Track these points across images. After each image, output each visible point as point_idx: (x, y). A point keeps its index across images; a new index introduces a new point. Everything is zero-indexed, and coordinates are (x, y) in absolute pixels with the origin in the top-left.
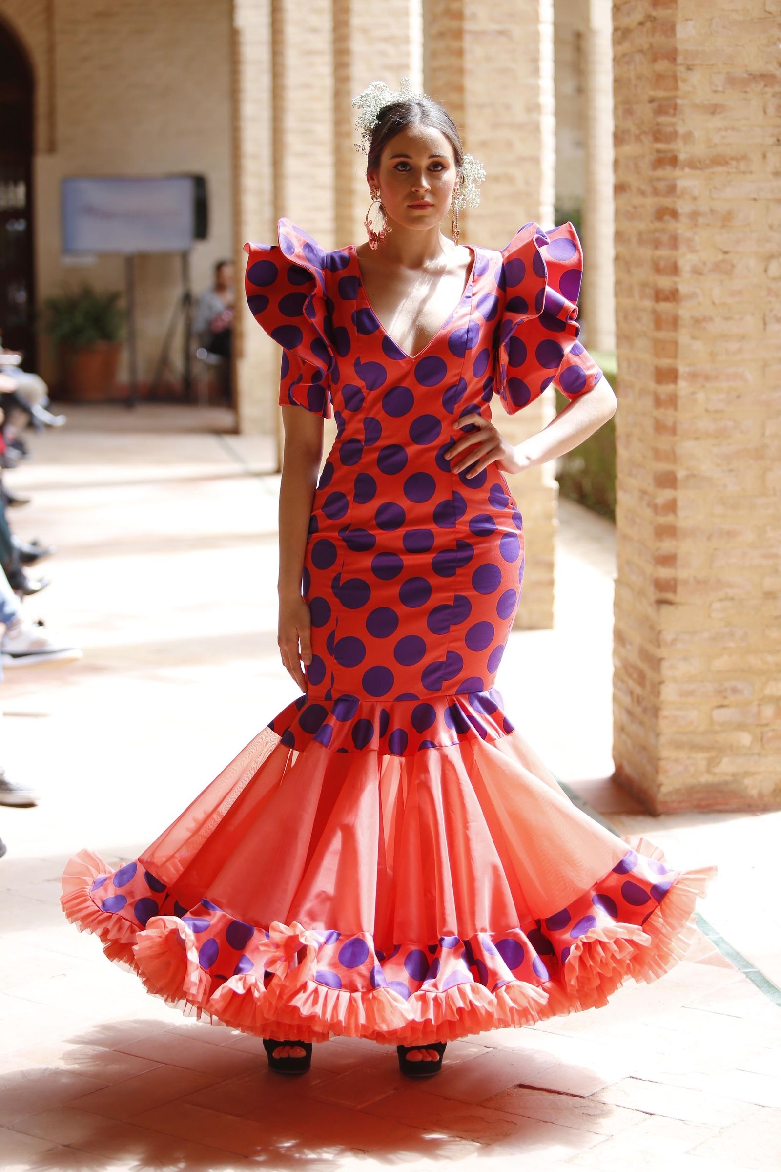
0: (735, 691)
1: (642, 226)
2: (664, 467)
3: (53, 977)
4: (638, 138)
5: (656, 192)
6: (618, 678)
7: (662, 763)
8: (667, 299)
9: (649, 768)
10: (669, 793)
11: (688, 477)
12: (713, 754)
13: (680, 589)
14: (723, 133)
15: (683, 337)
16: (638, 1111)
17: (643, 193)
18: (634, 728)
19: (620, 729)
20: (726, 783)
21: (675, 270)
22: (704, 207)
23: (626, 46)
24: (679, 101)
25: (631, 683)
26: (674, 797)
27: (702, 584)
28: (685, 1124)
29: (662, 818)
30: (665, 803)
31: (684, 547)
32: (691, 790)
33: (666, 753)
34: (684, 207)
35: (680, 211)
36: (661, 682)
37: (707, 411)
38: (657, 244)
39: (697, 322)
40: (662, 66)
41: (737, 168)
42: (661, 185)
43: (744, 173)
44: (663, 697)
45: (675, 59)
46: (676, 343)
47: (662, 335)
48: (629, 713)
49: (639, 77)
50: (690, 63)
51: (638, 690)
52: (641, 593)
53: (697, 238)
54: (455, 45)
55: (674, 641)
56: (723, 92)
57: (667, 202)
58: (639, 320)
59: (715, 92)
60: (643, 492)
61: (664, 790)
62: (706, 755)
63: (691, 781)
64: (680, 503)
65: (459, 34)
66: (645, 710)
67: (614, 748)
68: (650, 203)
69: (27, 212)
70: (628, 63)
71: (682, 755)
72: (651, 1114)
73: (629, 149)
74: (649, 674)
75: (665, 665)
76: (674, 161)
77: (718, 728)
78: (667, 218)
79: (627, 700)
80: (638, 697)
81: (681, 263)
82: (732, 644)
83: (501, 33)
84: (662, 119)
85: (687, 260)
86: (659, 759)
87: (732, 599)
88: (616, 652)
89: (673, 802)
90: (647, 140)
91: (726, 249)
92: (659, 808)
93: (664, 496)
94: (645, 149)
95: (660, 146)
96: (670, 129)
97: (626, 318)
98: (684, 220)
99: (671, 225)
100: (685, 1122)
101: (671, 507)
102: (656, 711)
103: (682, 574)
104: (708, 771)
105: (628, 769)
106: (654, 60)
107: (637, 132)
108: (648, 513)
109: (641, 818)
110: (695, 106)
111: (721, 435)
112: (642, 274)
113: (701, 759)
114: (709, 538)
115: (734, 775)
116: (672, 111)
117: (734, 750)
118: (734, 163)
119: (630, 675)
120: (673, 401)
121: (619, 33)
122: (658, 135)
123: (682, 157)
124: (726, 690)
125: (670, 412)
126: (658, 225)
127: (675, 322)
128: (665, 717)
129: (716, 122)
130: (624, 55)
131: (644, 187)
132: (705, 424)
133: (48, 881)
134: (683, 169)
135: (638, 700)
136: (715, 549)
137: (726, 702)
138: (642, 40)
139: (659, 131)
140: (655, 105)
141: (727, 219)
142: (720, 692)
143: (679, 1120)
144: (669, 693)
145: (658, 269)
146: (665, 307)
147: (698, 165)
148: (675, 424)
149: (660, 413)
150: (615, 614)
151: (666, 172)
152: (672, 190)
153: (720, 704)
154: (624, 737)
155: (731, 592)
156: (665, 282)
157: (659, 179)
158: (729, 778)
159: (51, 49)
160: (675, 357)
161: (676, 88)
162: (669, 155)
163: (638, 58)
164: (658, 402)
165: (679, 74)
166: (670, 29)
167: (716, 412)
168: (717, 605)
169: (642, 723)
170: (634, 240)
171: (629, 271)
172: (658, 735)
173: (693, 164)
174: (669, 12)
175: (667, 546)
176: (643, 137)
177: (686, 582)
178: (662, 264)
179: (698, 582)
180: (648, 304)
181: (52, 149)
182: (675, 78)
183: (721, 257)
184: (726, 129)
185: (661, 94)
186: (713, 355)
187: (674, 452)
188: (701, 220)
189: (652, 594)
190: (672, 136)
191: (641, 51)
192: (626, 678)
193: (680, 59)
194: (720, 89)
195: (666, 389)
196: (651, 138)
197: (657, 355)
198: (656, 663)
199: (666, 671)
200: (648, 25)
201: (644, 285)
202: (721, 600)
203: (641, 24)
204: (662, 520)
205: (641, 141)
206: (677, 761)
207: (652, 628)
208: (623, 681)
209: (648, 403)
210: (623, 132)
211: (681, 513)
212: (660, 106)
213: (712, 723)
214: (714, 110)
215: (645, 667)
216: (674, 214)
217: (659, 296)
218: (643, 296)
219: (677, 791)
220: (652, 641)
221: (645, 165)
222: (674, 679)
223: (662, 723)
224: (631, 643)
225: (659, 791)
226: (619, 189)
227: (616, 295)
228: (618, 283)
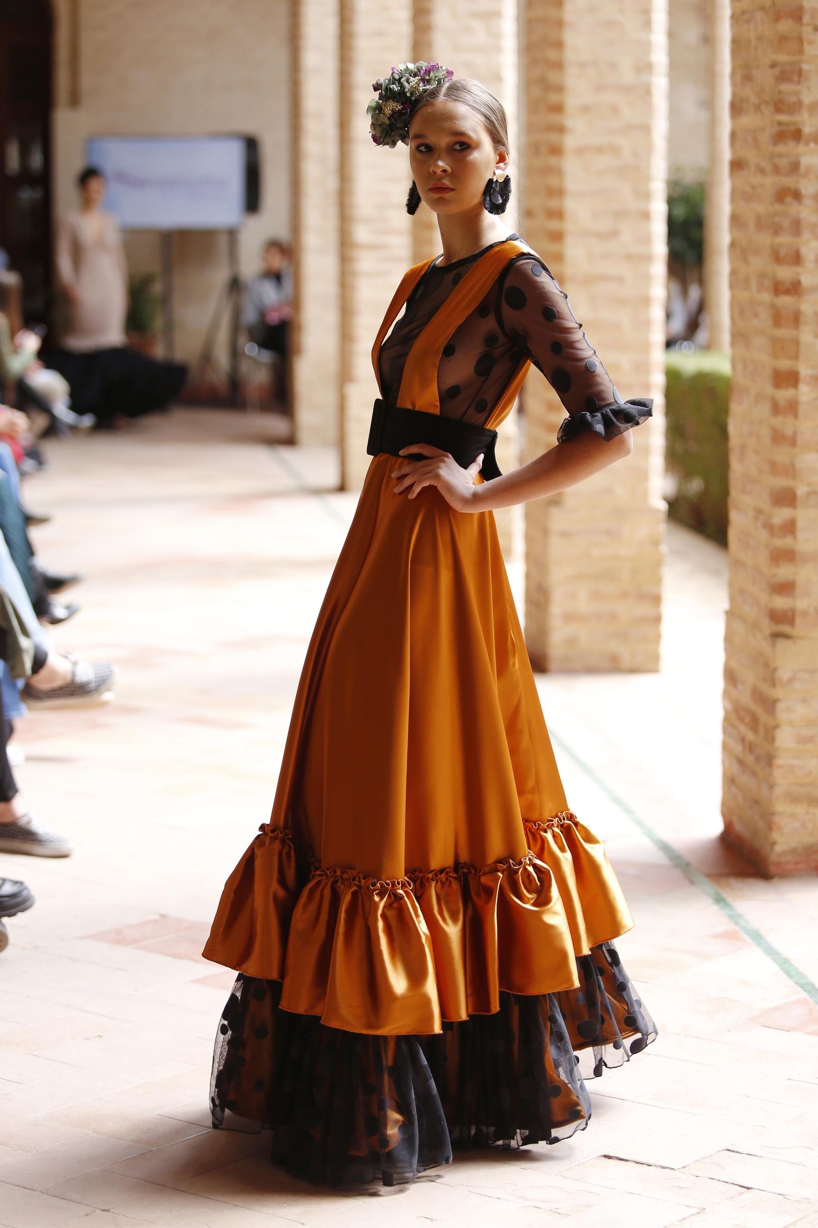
1: (760, 208)
2: (780, 482)
4: (758, 108)
5: (776, 170)
6: (728, 722)
7: (776, 819)
8: (787, 292)
9: (761, 825)
10: (784, 853)
11: (808, 494)
13: (798, 621)
15: (806, 335)
17: (762, 171)
18: (745, 779)
19: (730, 781)
21: (797, 259)
24: (805, 67)
25: (742, 728)
26: (789, 858)
29: (776, 881)
30: (779, 863)
31: (803, 574)
32: (809, 850)
33: (780, 807)
34: (808, 187)
35: (803, 191)
36: (776, 727)
38: (777, 230)
40: (785, 26)
42: (783, 163)
44: (778, 743)
45: (800, 18)
46: (797, 342)
47: (782, 333)
48: (740, 762)
49: (760, 38)
50: (817, 23)
51: (750, 736)
52: (755, 626)
55: (791, 681)
57: (789, 182)
58: (756, 315)
60: (759, 511)
61: (778, 849)
63: (809, 839)
64: (800, 524)
66: (758, 759)
67: (724, 804)
68: (770, 182)
69: (44, 178)
70: (748, 22)
71: (800, 809)
72: (748, 1188)
73: (747, 120)
74: (763, 717)
75: (781, 706)
76: (797, 135)
78: (789, 200)
79: (738, 748)
80: (750, 743)
81: (804, 251)
84: (785, 87)
85: (810, 248)
86: (773, 814)
88: (726, 694)
89: (788, 862)
90: (767, 110)
92: (772, 869)
93: (782, 515)
94: (766, 121)
95: (782, 118)
96: (793, 99)
97: (742, 312)
98: (808, 202)
99: (794, 208)
100: (785, 1197)
101: (790, 528)
102: (769, 760)
103: (801, 604)
105: (738, 827)
106: (777, 19)
107: (757, 101)
108: (763, 534)
109: (751, 881)
112: (760, 263)
116: (796, 78)
119: (741, 719)
120: (793, 408)
122: (779, 106)
123: (807, 130)
125: (790, 420)
126: (778, 207)
127: (796, 319)
128: (781, 767)
130: (744, 13)
131: (763, 164)
134: (807, 144)
135: (750, 748)
139: (781, 101)
140: (777, 70)
143: (779, 1194)
144: (785, 738)
145: (777, 258)
146: (785, 301)
148: (795, 433)
149: (777, 422)
150: (726, 650)
151: (788, 148)
152: (795, 168)
154: (734, 790)
156: (785, 273)
157: (780, 156)
160: (796, 357)
161: (801, 52)
162: (792, 128)
163: (759, 16)
164: (776, 409)
165: (804, 35)
169: (754, 774)
170: (752, 225)
171: (746, 260)
172: (771, 787)
175: (784, 572)
176: (763, 107)
177: (805, 613)
178: (782, 252)
180: (766, 297)
181: (74, 101)
182: (800, 40)
185: (783, 58)
187: (793, 465)
189: (767, 627)
190: (797, 106)
191: (763, 9)
192: (737, 723)
193: (806, 19)
195: (784, 395)
196: (772, 108)
197: (775, 355)
198: (770, 705)
199: (782, 714)
201: (762, 276)
204: (779, 542)
205: (761, 111)
206: (793, 816)
207: (766, 665)
208: (733, 726)
209: (764, 410)
210: (742, 101)
211: (801, 535)
212: (783, 72)
215: (758, 710)
216: (797, 196)
217: (778, 289)
218: (761, 289)
219: (793, 850)
220: (766, 680)
221: (765, 139)
222: (791, 723)
223: (778, 774)
224: (743, 683)
225: (772, 850)
226: (736, 166)
227: (732, 287)
228: (733, 274)
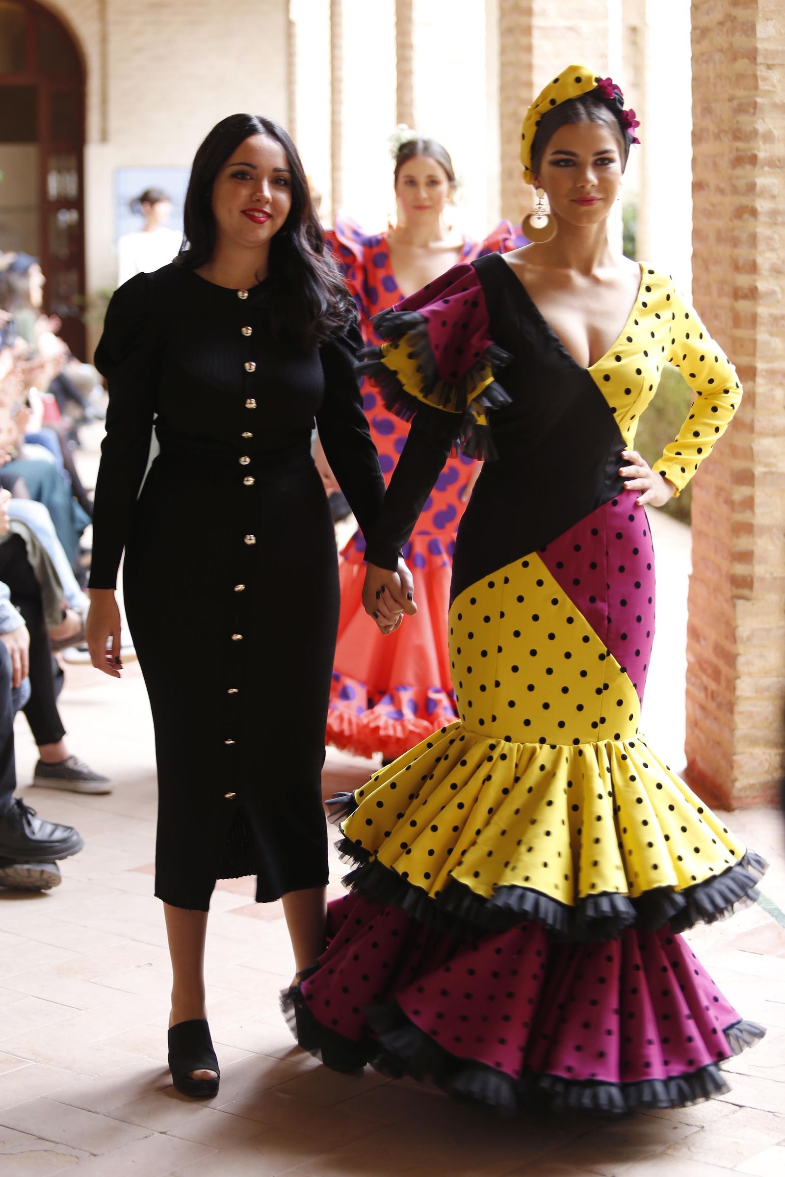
1: (719, 223)
2: (739, 464)
3: (139, 966)
4: (717, 137)
5: (735, 190)
6: (691, 673)
7: (736, 758)
8: (745, 297)
9: (723, 763)
10: (744, 789)
11: (765, 474)
13: (756, 585)
15: (762, 336)
16: (728, 1102)
17: (722, 192)
18: (708, 724)
19: (693, 724)
21: (753, 268)
22: (783, 206)
23: (705, 45)
24: (759, 100)
25: (705, 678)
26: (748, 793)
27: (777, 581)
28: (774, 1115)
29: (737, 812)
30: (740, 798)
31: (760, 544)
32: (765, 786)
33: (740, 748)
34: (763, 205)
35: (759, 209)
36: (737, 677)
38: (735, 243)
39: (776, 320)
40: (742, 65)
42: (741, 184)
44: (738, 693)
45: (755, 59)
46: (754, 341)
47: (740, 333)
48: (703, 708)
49: (719, 76)
50: (770, 62)
51: (713, 686)
52: (716, 590)
53: (776, 236)
54: (524, 41)
55: (749, 638)
57: (745, 201)
58: (716, 317)
60: (720, 490)
61: (738, 785)
62: (780, 751)
63: (766, 777)
64: (757, 500)
65: (528, 31)
66: (720, 706)
67: (687, 743)
68: (730, 202)
69: (78, 203)
70: (707, 62)
71: (757, 750)
72: (740, 1106)
73: (709, 147)
74: (725, 669)
75: (741, 661)
76: (753, 160)
78: (746, 216)
79: (701, 695)
80: (713, 692)
81: (760, 260)
83: (571, 29)
84: (743, 118)
85: (765, 259)
88: (689, 648)
89: (747, 797)
90: (726, 138)
92: (734, 804)
93: (740, 493)
94: (725, 148)
95: (740, 145)
96: (749, 128)
98: (762, 218)
99: (751, 224)
100: (775, 1114)
101: (749, 504)
102: (730, 707)
103: (758, 570)
104: (782, 766)
105: (701, 764)
106: (734, 59)
107: (716, 131)
108: (725, 509)
110: (776, 106)
112: (719, 271)
113: (775, 754)
116: (752, 110)
119: (704, 671)
120: (751, 398)
121: (698, 32)
122: (737, 135)
123: (762, 155)
125: (749, 409)
126: (737, 222)
127: (753, 320)
128: (740, 713)
130: (702, 54)
131: (722, 185)
132: (783, 421)
133: (129, 871)
134: (763, 168)
135: (713, 696)
138: (720, 39)
139: (739, 130)
140: (735, 103)
143: (768, 1112)
144: (744, 688)
145: (737, 268)
146: (743, 306)
147: (778, 163)
148: (753, 421)
150: (689, 610)
151: (745, 171)
152: (751, 188)
154: (697, 732)
156: (743, 280)
157: (738, 178)
159: (104, 39)
160: (754, 354)
161: (756, 88)
162: (749, 154)
163: (717, 56)
165: (758, 73)
166: (750, 29)
169: (716, 719)
170: (712, 237)
171: (707, 269)
172: (732, 730)
173: (773, 163)
174: (750, 11)
175: (743, 543)
176: (722, 135)
177: (762, 579)
178: (741, 263)
179: (775, 578)
180: (726, 301)
181: (104, 137)
182: (755, 77)
185: (740, 93)
187: (751, 449)
188: (780, 219)
189: (727, 589)
190: (752, 135)
191: (721, 50)
192: (700, 673)
193: (760, 59)
196: (730, 136)
197: (735, 352)
198: (731, 659)
199: (741, 666)
200: (728, 24)
201: (723, 282)
203: (721, 24)
204: (739, 517)
205: (721, 140)
206: (751, 756)
207: (727, 624)
208: (696, 676)
210: (701, 130)
211: (758, 510)
212: (740, 105)
215: (720, 663)
216: (754, 212)
217: (737, 294)
218: (721, 294)
219: (752, 786)
220: (726, 637)
221: (724, 163)
222: (750, 675)
223: (738, 718)
224: (705, 639)
225: (733, 786)
226: (697, 186)
227: (693, 293)
228: (695, 280)
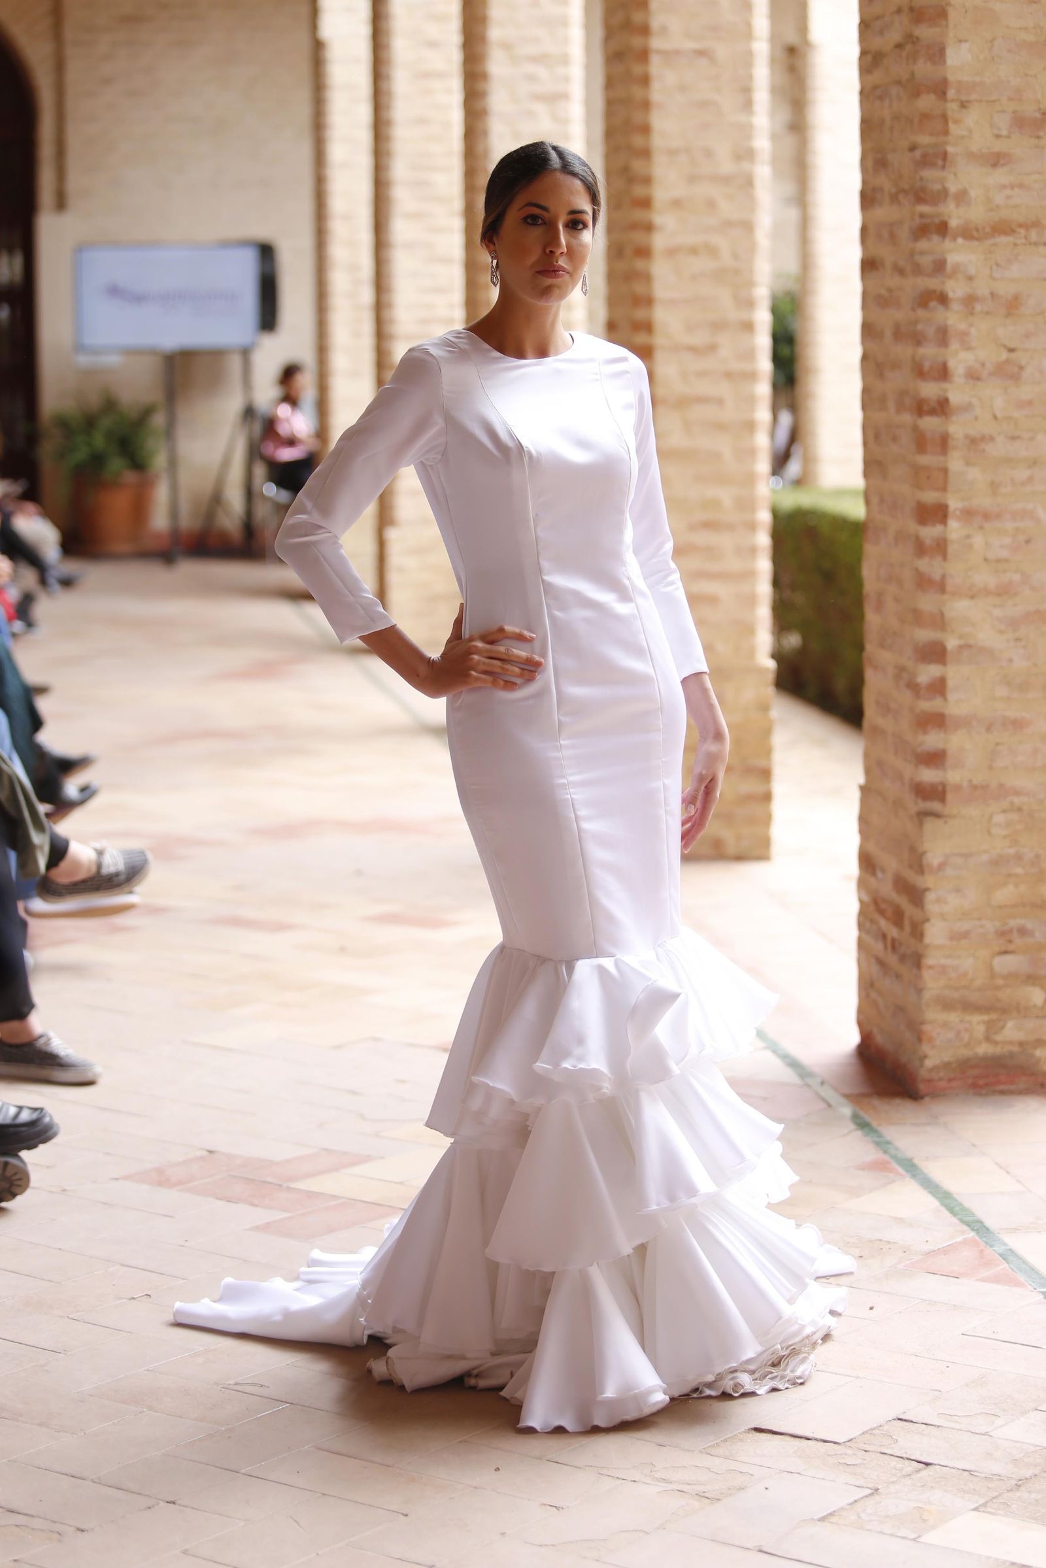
0: (1022, 931)
1: (899, 315)
2: (926, 635)
4: (894, 199)
5: (918, 270)
6: (864, 916)
7: (926, 1028)
8: (933, 412)
9: (908, 1036)
10: (936, 1068)
11: (961, 648)
12: (994, 1016)
13: (950, 796)
14: (1009, 192)
15: (955, 462)
17: (901, 272)
18: (888, 983)
19: (867, 986)
20: (1011, 1055)
21: (943, 373)
22: (982, 288)
23: (878, 75)
24: (950, 149)
25: (883, 923)
26: (942, 1074)
27: (979, 792)
28: (972, 1475)
29: (927, 1099)
30: (930, 1081)
31: (954, 741)
32: (965, 1065)
33: (933, 1015)
34: (955, 289)
35: (950, 295)
36: (925, 920)
37: (986, 560)
38: (919, 340)
39: (974, 442)
40: (927, 102)
41: (1026, 238)
42: (926, 261)
43: (1036, 244)
44: (927, 940)
45: (944, 93)
46: (945, 471)
47: (925, 460)
48: (881, 963)
49: (896, 117)
50: (964, 98)
51: (893, 932)
52: (898, 804)
53: (973, 331)
54: (638, 69)
55: (942, 866)
56: (1008, 137)
57: (932, 283)
58: (895, 439)
59: (998, 136)
60: (901, 670)
61: (929, 1063)
62: (986, 1018)
63: (965, 1053)
64: (950, 683)
65: (644, 55)
66: (903, 958)
67: (860, 1011)
68: (911, 286)
70: (881, 98)
71: (953, 1017)
72: (926, 1464)
73: (883, 213)
74: (909, 909)
75: (930, 897)
76: (942, 229)
77: (1000, 982)
78: (933, 304)
79: (878, 946)
80: (893, 941)
81: (951, 364)
82: (1019, 870)
83: (700, 53)
84: (927, 173)
85: (959, 361)
86: (923, 1023)
87: (1020, 809)
88: (862, 884)
89: (940, 1079)
90: (906, 201)
91: (1012, 346)
92: (922, 1087)
93: (927, 673)
94: (904, 214)
95: (924, 209)
96: (937, 187)
97: (877, 437)
98: (955, 306)
99: (940, 315)
100: (972, 1473)
101: (939, 687)
102: (917, 961)
103: (953, 776)
104: (988, 1039)
105: (879, 1039)
106: (917, 94)
107: (893, 190)
108: (906, 697)
109: (898, 1101)
110: (972, 156)
111: (1004, 592)
112: (899, 379)
113: (977, 1022)
114: (989, 729)
115: (1021, 1044)
116: (940, 162)
117: (1020, 1010)
118: (1022, 231)
119: (882, 912)
120: (941, 547)
121: (869, 58)
122: (920, 195)
123: (953, 223)
124: (1011, 931)
125: (938, 560)
126: (921, 313)
127: (944, 443)
128: (930, 967)
129: (1000, 176)
130: (875, 87)
131: (901, 263)
132: (984, 578)
134: (955, 239)
135: (894, 946)
136: (997, 744)
137: (1011, 947)
138: (898, 68)
139: (922, 189)
140: (918, 154)
141: (1012, 306)
142: (1003, 934)
143: (963, 1470)
144: (935, 933)
145: (920, 372)
146: (930, 423)
147: (975, 234)
148: (943, 577)
149: (923, 564)
150: (861, 832)
151: (931, 245)
152: (940, 266)
153: (1003, 948)
154: (873, 995)
155: (1017, 801)
156: (929, 390)
157: (922, 253)
158: (1015, 1049)
159: (59, 66)
160: (944, 489)
161: (946, 132)
162: (937, 221)
163: (894, 91)
164: (920, 549)
165: (949, 113)
166: (937, 53)
167: (998, 561)
168: (999, 818)
169: (898, 976)
170: (888, 334)
171: (882, 375)
172: (919, 991)
173: (969, 233)
174: (936, 30)
175: (932, 740)
176: (901, 197)
177: (958, 788)
178: (927, 365)
179: (975, 788)
180: (907, 418)
181: (61, 203)
182: (944, 118)
183: (1004, 355)
184: (1012, 187)
185: (924, 140)
186: (994, 487)
187: (942, 614)
188: (978, 307)
189: (911, 804)
190: (941, 195)
191: (899, 82)
192: (877, 917)
193: (951, 93)
194: (1004, 132)
195: (929, 533)
196: (911, 198)
197: (917, 486)
198: (916, 895)
199: (931, 906)
201: (903, 393)
202: (1004, 811)
203: (899, 46)
204: (926, 705)
205: (899, 202)
206: (946, 1025)
207: (912, 849)
208: (872, 921)
209: (906, 550)
210: (874, 190)
211: (952, 696)
212: (924, 156)
213: (992, 975)
214: (996, 160)
215: (903, 901)
216: (943, 299)
217: (921, 408)
218: (900, 407)
219: (946, 1065)
220: (910, 866)
221: (904, 233)
222: (943, 916)
223: (927, 976)
224: (883, 870)
225: (922, 1065)
226: (869, 265)
227: (864, 407)
228: (866, 392)
